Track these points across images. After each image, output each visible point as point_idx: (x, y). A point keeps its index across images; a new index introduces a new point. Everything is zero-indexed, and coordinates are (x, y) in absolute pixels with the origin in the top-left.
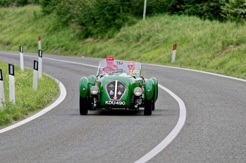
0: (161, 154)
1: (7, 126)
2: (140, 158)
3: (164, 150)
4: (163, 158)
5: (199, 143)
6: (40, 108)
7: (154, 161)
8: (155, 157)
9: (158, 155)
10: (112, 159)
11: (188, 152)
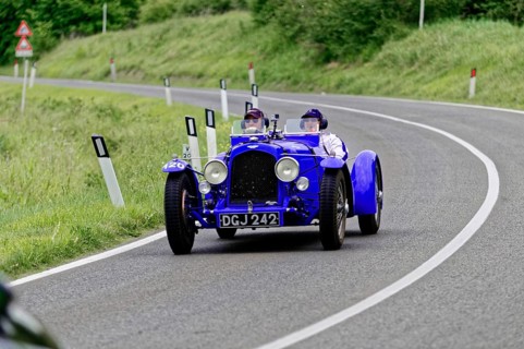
0: (463, 249)
2: (429, 257)
3: (467, 243)
4: (468, 257)
7: (454, 262)
8: (454, 255)
9: (457, 251)
10: (384, 261)
11: (508, 244)
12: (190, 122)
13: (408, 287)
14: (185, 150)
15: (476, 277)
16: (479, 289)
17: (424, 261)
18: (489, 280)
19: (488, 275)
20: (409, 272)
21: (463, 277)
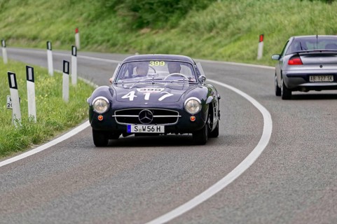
0: (231, 185)
1: (23, 152)
2: (202, 192)
3: (236, 180)
4: (234, 192)
5: (286, 170)
6: (72, 127)
7: (221, 196)
8: (222, 190)
9: (226, 187)
10: (163, 195)
11: (269, 182)
12: (12, 76)
13: (179, 217)
14: (8, 100)
15: (237, 209)
16: (238, 218)
17: (197, 195)
18: (246, 211)
19: (248, 207)
20: (182, 204)
21: (226, 209)
